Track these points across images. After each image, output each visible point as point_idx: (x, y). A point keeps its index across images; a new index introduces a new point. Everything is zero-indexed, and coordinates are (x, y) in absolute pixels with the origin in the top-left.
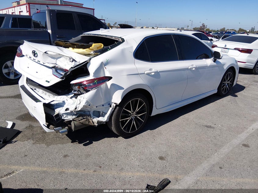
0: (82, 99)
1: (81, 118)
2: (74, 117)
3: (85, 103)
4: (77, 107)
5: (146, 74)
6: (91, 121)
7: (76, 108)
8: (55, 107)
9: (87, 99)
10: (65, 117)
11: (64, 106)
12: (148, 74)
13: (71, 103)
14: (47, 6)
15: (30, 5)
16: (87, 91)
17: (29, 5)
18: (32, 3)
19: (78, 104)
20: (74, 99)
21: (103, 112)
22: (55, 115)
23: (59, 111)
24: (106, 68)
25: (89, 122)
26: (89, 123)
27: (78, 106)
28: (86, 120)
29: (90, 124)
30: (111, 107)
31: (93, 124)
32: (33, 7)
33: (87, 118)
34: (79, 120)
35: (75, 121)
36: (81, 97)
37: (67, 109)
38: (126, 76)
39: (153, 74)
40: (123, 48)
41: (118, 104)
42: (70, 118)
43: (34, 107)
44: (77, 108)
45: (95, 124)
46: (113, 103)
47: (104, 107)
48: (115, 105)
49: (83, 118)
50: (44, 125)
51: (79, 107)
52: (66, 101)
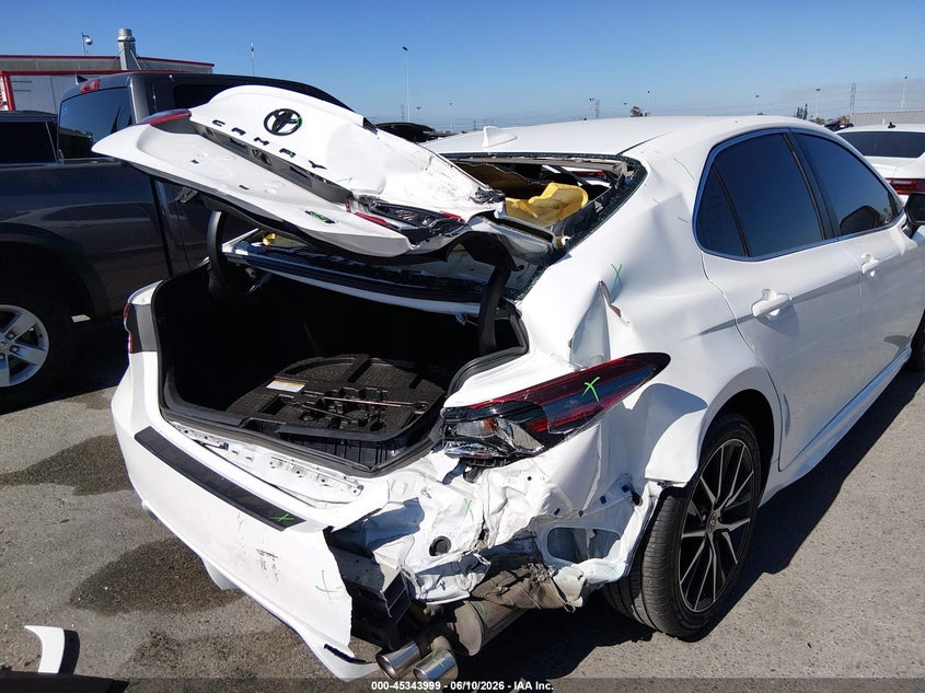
0: (519, 483)
1: (503, 578)
2: (473, 579)
3: (544, 506)
4: (488, 525)
5: (757, 317)
6: (549, 586)
7: (483, 535)
8: (369, 539)
9: (552, 485)
10: (434, 588)
11: (418, 529)
12: (763, 318)
13: (456, 510)
14: (81, 80)
15: (13, 78)
16: (550, 441)
17: (8, 79)
18: (17, 70)
19: (494, 513)
20: (459, 481)
21: (595, 531)
22: (385, 587)
23: (401, 561)
24: (618, 311)
25: (542, 592)
26: (541, 599)
27: (494, 519)
28: (531, 587)
29: (547, 604)
30: (637, 500)
31: (560, 602)
32: (24, 86)
33: (528, 575)
34: (500, 594)
35: (480, 599)
36: (516, 473)
37: (439, 546)
38: (699, 338)
39: (775, 313)
40: (654, 204)
41: (682, 486)
42: (456, 587)
43: (262, 553)
44: (491, 534)
45: (569, 599)
46: (647, 480)
47: (608, 505)
48: (658, 490)
49: (513, 579)
50: (326, 646)
51: (498, 523)
52: (423, 501)
